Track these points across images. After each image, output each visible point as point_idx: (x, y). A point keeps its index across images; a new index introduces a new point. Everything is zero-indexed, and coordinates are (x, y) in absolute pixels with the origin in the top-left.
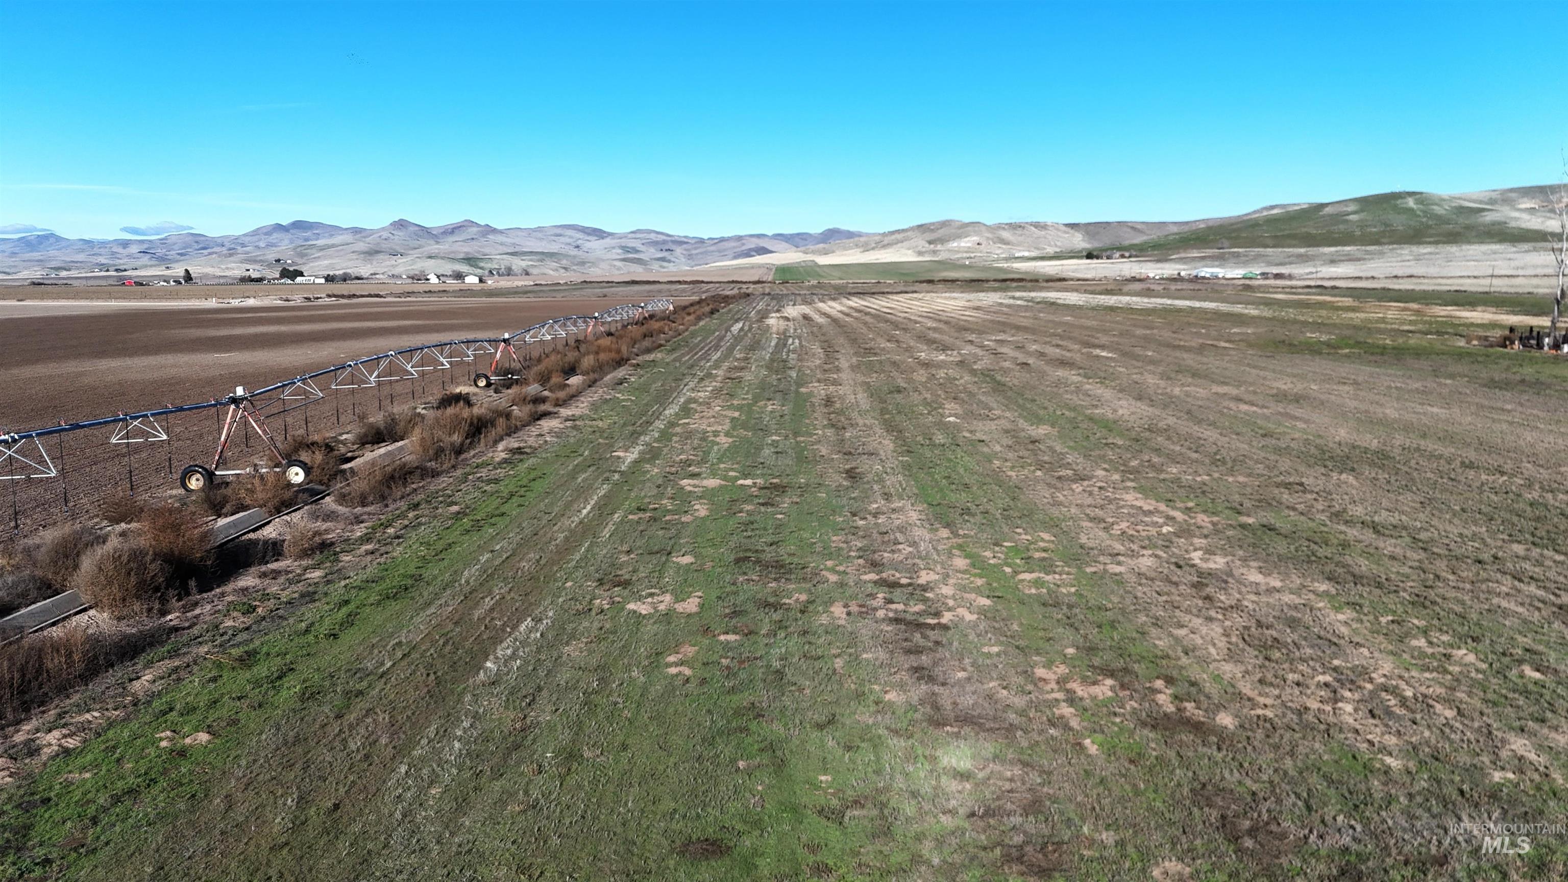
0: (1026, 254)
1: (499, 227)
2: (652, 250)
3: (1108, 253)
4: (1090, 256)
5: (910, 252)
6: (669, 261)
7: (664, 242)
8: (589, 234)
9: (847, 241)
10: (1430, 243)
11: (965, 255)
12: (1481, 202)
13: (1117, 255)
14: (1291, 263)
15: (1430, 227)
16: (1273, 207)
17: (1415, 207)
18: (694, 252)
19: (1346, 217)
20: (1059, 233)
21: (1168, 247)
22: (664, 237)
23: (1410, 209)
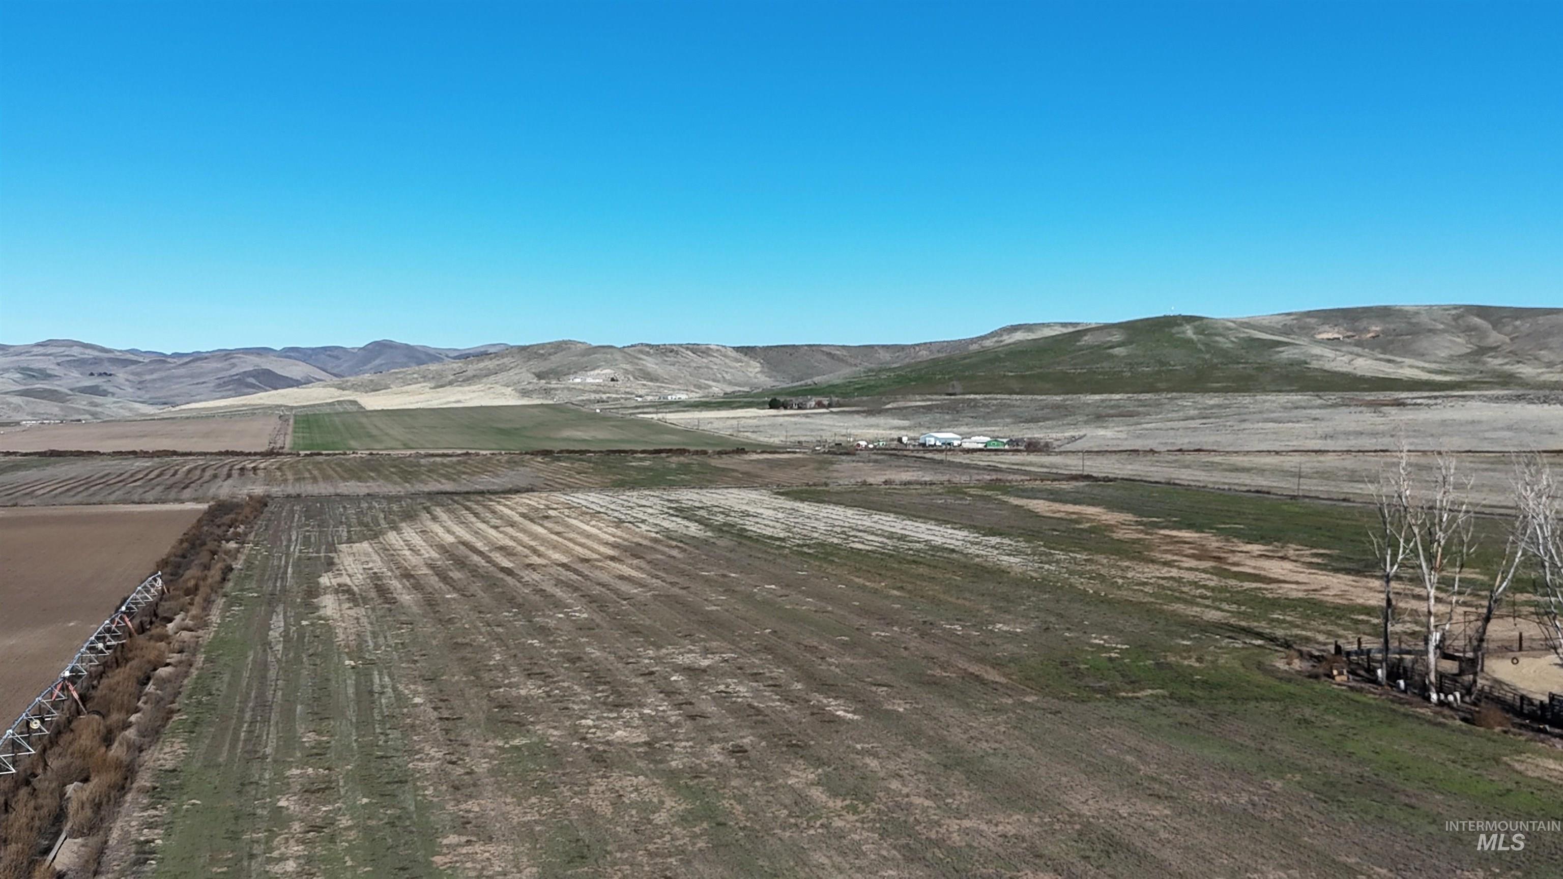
0: (684, 398)
2: (75, 374)
3: (799, 398)
4: (774, 403)
5: (509, 390)
6: (105, 393)
7: (97, 361)
10: (1216, 390)
11: (595, 398)
13: (813, 401)
14: (1048, 422)
15: (1215, 367)
16: (1015, 329)
17: (1194, 337)
18: (148, 377)
19: (1111, 351)
20: (727, 361)
21: (882, 389)
22: (96, 353)
23: (1189, 341)
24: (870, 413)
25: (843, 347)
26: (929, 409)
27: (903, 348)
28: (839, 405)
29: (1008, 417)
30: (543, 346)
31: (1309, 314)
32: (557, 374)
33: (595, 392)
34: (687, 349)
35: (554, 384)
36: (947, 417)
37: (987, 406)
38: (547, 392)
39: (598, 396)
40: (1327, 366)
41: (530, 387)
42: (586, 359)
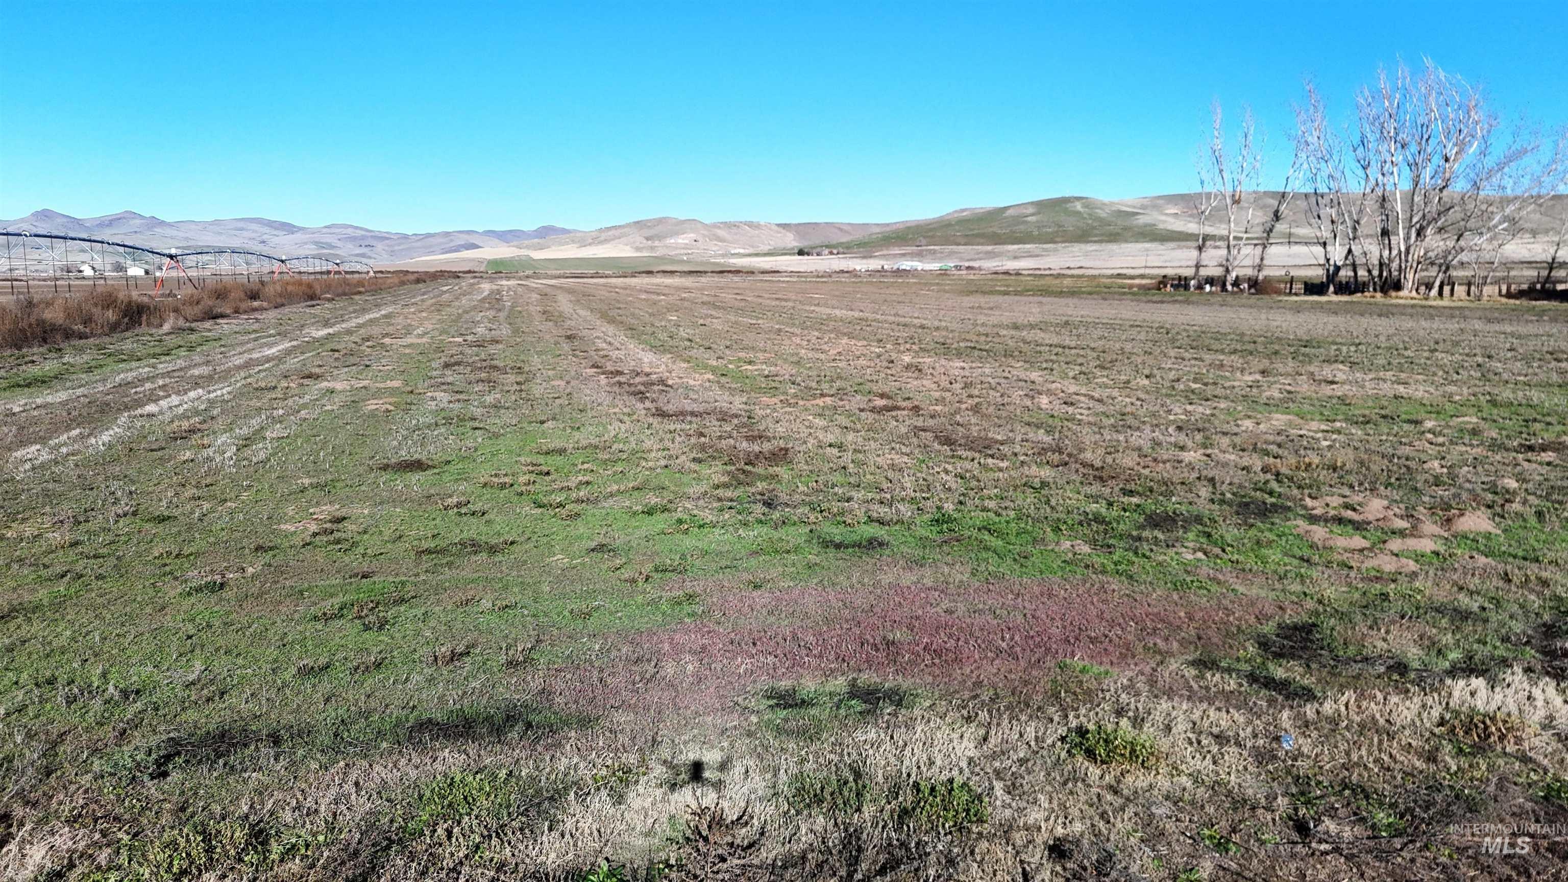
0: (742, 251)
1: (168, 219)
2: (350, 246)
3: (818, 250)
4: (801, 253)
5: (628, 248)
6: (369, 258)
7: (363, 238)
8: (276, 229)
9: (564, 236)
10: (1095, 242)
11: (682, 251)
12: (1134, 207)
13: (827, 252)
14: (980, 259)
15: (1094, 228)
16: (963, 211)
17: (1082, 210)
18: (396, 248)
19: (1025, 219)
20: (769, 231)
21: (873, 245)
22: (363, 233)
23: (1079, 213)
24: (864, 257)
25: (851, 224)
26: (904, 255)
27: (888, 225)
28: (845, 253)
30: (650, 221)
31: (1158, 198)
32: (659, 237)
33: (682, 248)
34: (745, 224)
35: (657, 243)
36: (914, 256)
37: (942, 252)
38: (652, 248)
39: (686, 251)
40: (1169, 227)
42: (678, 227)
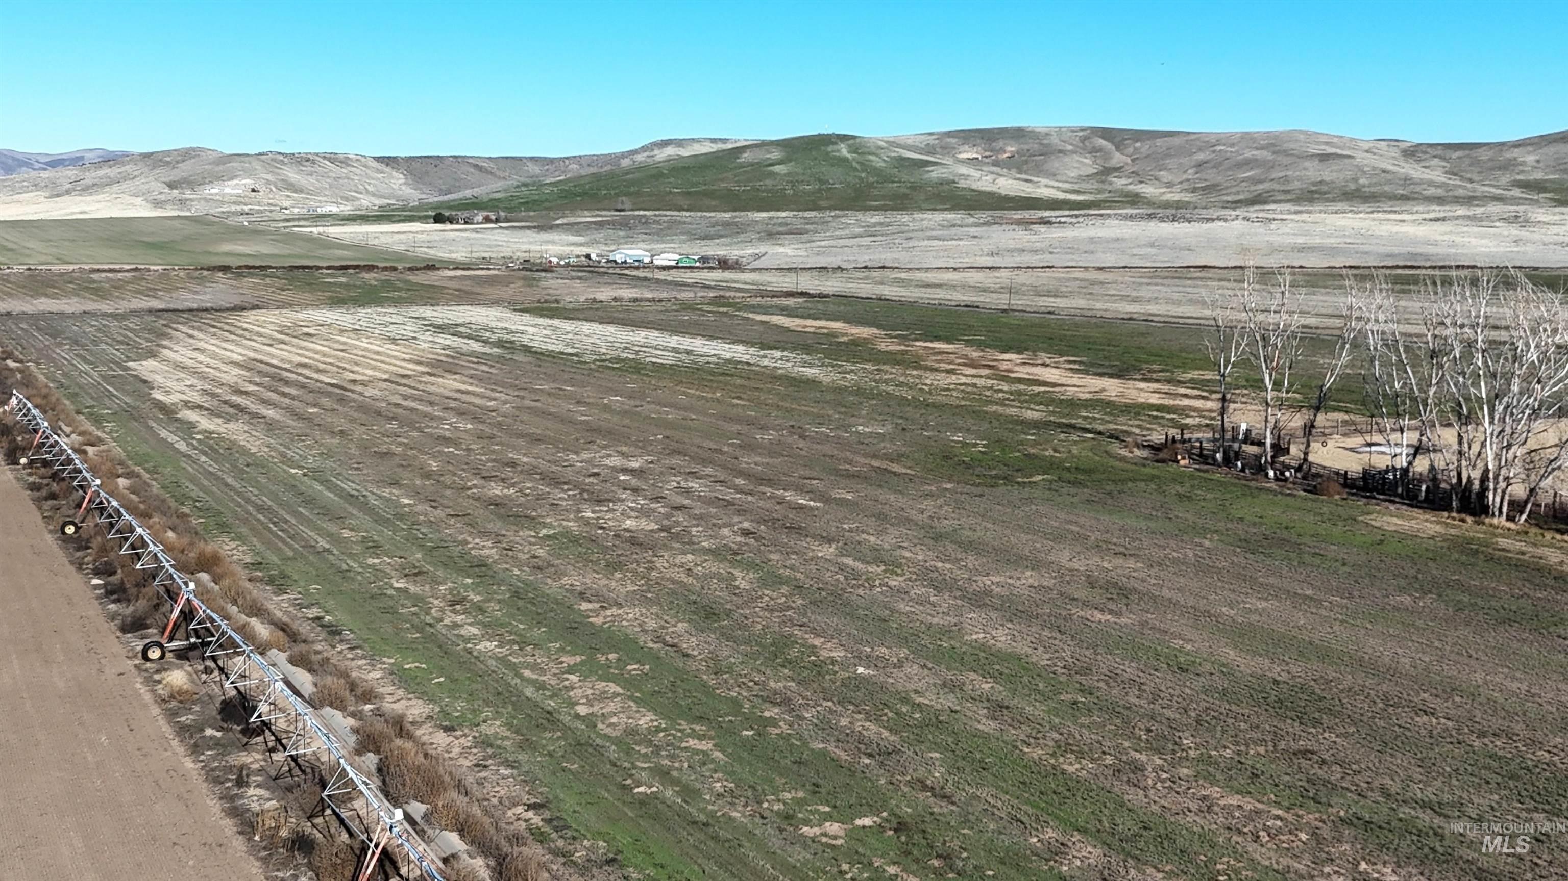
0: (335, 210)
3: (463, 213)
4: (439, 219)
5: (139, 201)
10: (876, 209)
11: (233, 208)
12: (920, 151)
13: (479, 216)
15: (871, 185)
17: (849, 156)
19: (771, 168)
20: (368, 171)
21: (547, 204)
23: (846, 160)
24: (541, 228)
25: (490, 158)
26: (600, 225)
27: (551, 161)
28: (507, 220)
29: (682, 233)
30: (168, 153)
31: (950, 134)
32: (189, 183)
33: (234, 203)
34: (325, 158)
35: (188, 194)
36: (622, 233)
37: (658, 223)
38: (182, 202)
39: (239, 208)
40: (974, 187)
41: (163, 197)
42: (221, 168)
